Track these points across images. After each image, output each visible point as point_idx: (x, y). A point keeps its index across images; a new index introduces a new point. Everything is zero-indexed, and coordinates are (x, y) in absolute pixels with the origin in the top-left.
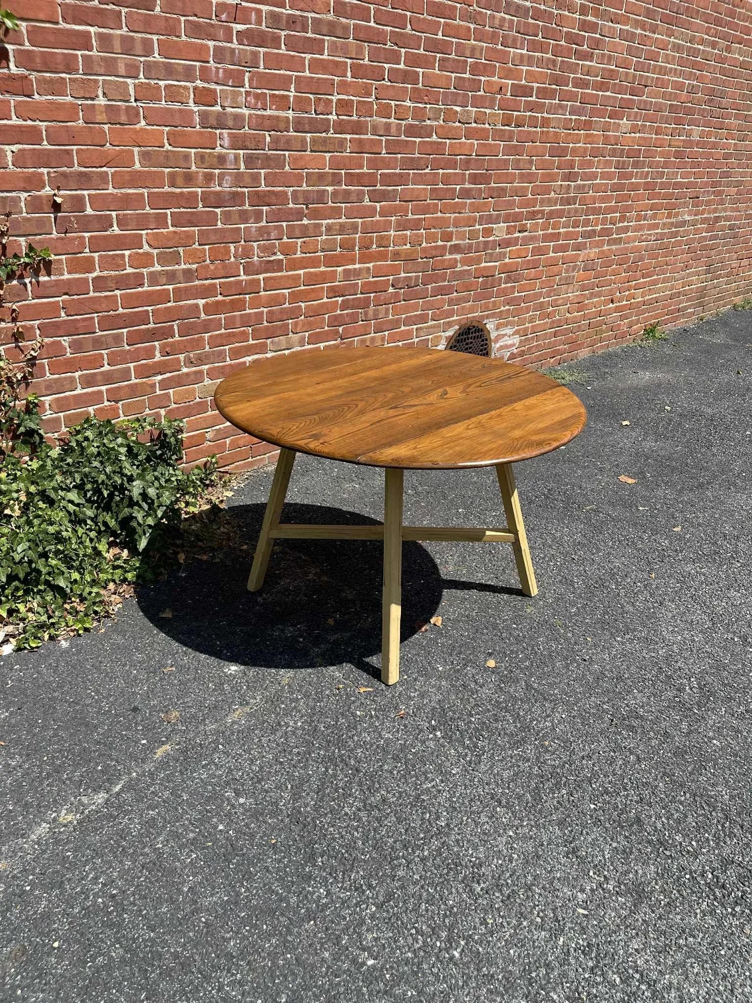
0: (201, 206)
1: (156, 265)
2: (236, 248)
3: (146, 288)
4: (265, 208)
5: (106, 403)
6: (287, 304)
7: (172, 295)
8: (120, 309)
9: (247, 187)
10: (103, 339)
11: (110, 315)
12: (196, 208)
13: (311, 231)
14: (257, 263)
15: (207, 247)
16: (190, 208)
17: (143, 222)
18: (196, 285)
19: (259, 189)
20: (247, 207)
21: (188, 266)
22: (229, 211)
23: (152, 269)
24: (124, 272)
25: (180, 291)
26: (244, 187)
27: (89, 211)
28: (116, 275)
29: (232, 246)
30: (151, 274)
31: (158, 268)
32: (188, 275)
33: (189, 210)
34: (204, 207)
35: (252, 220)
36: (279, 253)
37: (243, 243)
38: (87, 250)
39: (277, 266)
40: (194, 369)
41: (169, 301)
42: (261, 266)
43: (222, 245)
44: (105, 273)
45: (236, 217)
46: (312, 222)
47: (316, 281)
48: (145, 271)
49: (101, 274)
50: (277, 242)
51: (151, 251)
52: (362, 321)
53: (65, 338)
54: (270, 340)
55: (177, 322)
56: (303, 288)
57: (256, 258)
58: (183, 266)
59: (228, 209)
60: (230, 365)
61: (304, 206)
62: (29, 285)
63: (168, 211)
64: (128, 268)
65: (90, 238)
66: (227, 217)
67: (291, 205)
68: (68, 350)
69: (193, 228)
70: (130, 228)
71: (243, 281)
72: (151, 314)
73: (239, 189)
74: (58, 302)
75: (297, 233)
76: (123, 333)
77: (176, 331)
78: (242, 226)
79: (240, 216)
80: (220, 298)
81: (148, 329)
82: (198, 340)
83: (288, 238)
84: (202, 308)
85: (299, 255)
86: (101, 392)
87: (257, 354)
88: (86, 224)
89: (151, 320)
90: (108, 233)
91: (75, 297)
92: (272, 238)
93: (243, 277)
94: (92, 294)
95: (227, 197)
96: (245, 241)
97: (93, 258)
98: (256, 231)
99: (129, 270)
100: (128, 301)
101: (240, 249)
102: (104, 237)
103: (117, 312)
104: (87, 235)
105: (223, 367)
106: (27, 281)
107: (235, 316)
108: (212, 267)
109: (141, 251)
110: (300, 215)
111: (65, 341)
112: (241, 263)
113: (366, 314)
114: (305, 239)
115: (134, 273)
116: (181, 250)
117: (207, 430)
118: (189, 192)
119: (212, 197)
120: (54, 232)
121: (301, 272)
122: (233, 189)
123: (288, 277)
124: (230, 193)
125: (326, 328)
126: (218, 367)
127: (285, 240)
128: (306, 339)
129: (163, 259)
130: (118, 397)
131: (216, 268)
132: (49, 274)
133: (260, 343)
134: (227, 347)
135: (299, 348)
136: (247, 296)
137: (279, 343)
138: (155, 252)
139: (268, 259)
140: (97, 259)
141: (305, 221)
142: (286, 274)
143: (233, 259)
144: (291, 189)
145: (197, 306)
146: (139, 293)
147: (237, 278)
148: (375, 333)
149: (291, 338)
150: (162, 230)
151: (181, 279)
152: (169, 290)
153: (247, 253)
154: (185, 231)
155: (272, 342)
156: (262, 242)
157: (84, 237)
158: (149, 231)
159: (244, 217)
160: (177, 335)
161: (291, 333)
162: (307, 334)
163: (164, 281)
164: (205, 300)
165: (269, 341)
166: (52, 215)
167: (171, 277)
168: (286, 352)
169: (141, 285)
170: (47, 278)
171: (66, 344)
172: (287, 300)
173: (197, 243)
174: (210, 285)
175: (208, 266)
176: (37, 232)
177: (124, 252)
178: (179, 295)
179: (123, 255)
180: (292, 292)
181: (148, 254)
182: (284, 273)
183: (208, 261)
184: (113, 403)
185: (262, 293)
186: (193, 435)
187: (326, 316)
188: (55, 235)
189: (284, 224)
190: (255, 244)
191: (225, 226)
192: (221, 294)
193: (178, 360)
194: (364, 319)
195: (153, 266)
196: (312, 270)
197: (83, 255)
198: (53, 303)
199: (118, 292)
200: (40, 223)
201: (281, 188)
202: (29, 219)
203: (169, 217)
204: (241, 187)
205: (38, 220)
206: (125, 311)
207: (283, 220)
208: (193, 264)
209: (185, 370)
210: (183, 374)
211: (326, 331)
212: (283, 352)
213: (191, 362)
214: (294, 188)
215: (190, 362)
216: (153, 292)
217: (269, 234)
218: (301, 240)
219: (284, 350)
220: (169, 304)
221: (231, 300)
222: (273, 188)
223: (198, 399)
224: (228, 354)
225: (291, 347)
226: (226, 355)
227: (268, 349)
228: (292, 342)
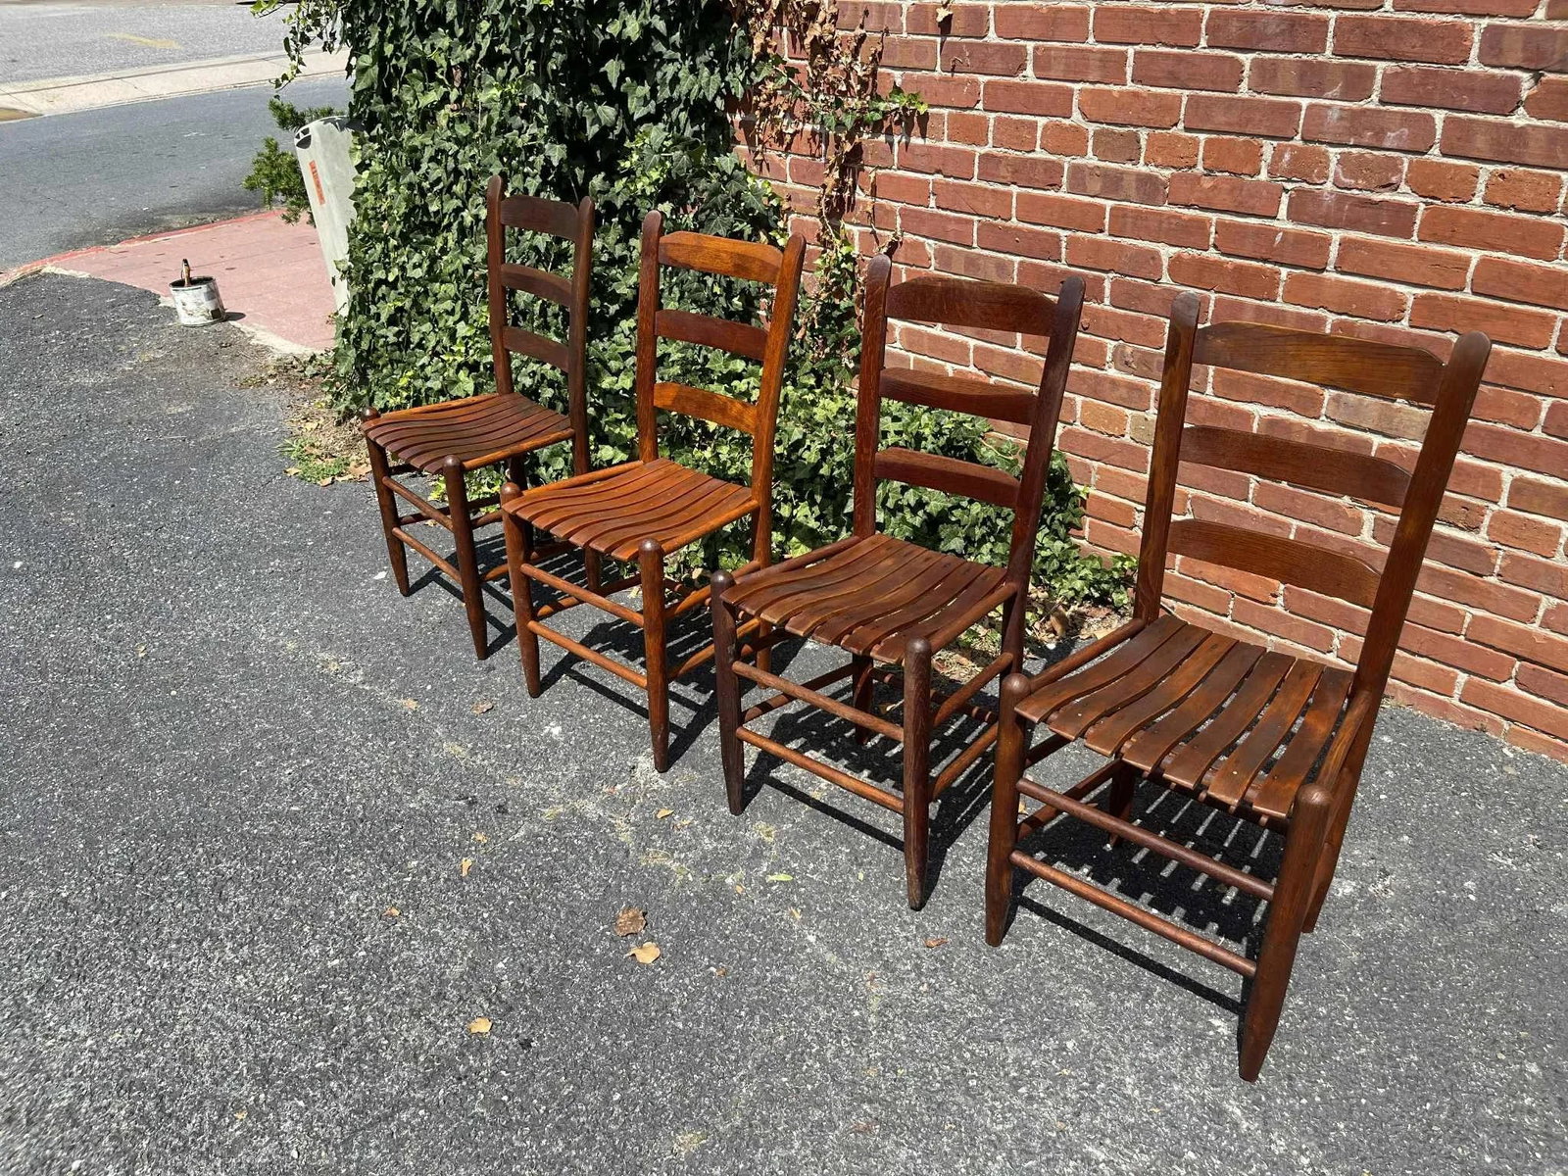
0: (1203, 43)
1: (1090, 153)
2: (1278, 154)
3: (1063, 194)
4: (1381, 66)
5: (972, 369)
6: (1405, 323)
7: (1107, 220)
8: (1014, 219)
9: (1335, 9)
10: (981, 262)
11: (996, 226)
12: (1190, 48)
13: (1535, 150)
14: (1328, 199)
15: (1202, 137)
16: (1180, 47)
17: (1077, 67)
18: (1161, 214)
19: (1375, 14)
20: (1327, 55)
21: (1152, 169)
22: (1274, 62)
23: (1079, 161)
24: (1031, 155)
25: (1125, 216)
26: (1326, 7)
27: (992, 37)
28: (1015, 159)
29: (1268, 148)
30: (1076, 170)
31: (1091, 160)
32: (1149, 187)
33: (1175, 50)
34: (1210, 47)
35: (1336, 91)
36: (1404, 188)
37: (1297, 141)
38: (980, 106)
39: (1399, 220)
40: (1131, 378)
41: (1102, 231)
42: (1340, 209)
43: (1242, 138)
44: (999, 151)
45: (1290, 78)
46: (1547, 123)
47: (1520, 292)
48: (1067, 162)
49: (994, 151)
50: (1406, 159)
51: (1085, 125)
53: (931, 242)
54: (1334, 392)
55: (1111, 275)
56: (1467, 296)
57: (1329, 186)
58: (1142, 168)
59: (1272, 56)
60: (1210, 403)
61: (1526, 76)
62: (896, 147)
63: (1131, 50)
64: (1038, 149)
65: (987, 84)
66: (1265, 76)
67: (1474, 66)
68: (933, 261)
69: (1178, 92)
70: (1052, 74)
71: (1277, 232)
72: (1064, 244)
73: (1314, 12)
74: (927, 182)
75: (1481, 143)
76: (1012, 262)
77: (1107, 292)
78: (1305, 102)
79: (1302, 76)
80: (1212, 254)
81: (1054, 270)
82: (1149, 324)
83: (1444, 155)
84: (1165, 264)
85: (1476, 205)
86: (965, 347)
87: (1288, 409)
88: (983, 61)
89: (1063, 256)
90: (1016, 80)
91: (951, 180)
92: (1387, 145)
93: (1283, 223)
94: (975, 182)
95: (1272, 29)
96: (1303, 139)
97: (986, 120)
98: (1341, 118)
99: (1039, 154)
100: (1031, 209)
101: (1287, 156)
102: (1008, 87)
103: (1008, 224)
104: (983, 79)
106: (896, 139)
107: (1242, 304)
108: (1207, 183)
109: (1067, 122)
110: (1504, 98)
111: (931, 246)
112: (1287, 191)
114: (1506, 168)
115: (1046, 161)
116: (1143, 134)
117: (1140, 508)
118: (1179, 12)
119: (1234, 26)
120: (938, 68)
121: (1475, 255)
122: (1296, 10)
123: (1421, 255)
124: (1281, 18)
125: (1537, 433)
127: (1434, 155)
129: (1106, 146)
130: (989, 367)
131: (1214, 187)
132: (924, 136)
133: (1299, 388)
136: (1284, 272)
137: (1357, 409)
138: (1092, 128)
139: (1367, 195)
140: (992, 122)
141: (1520, 119)
142: (1422, 246)
143: (1263, 176)
144: (1485, 22)
145: (1155, 256)
146: (1047, 199)
147: (1268, 222)
149: (1399, 410)
150: (1112, 87)
151: (1133, 193)
152: (1102, 208)
153: (1305, 167)
154: (1156, 95)
155: (1335, 399)
156: (1354, 151)
157: (975, 83)
158: (1088, 86)
159: (1313, 80)
160: (1107, 301)
161: (1400, 400)
163: (1097, 187)
164: (1177, 249)
165: (1328, 394)
166: (939, 40)
167: (1112, 184)
168: (1377, 440)
169: (1055, 186)
170: (920, 141)
171: (931, 252)
172: (1407, 313)
173: (1181, 126)
174: (1192, 220)
175: (1198, 178)
176: (916, 64)
177: (1037, 118)
178: (1123, 223)
179: (1034, 125)
180: (1424, 297)
181: (1077, 130)
182: (1413, 243)
183: (1200, 169)
184: (981, 373)
185: (1331, 275)
186: (1107, 501)
187: (1547, 403)
188: (938, 73)
189: (1439, 116)
190: (1332, 151)
191: (1258, 96)
192: (1215, 246)
193: (1102, 347)
195: (1084, 155)
196: (1520, 259)
197: (975, 112)
198: (920, 181)
199: (1014, 189)
200: (921, 50)
201: (1450, 18)
202: (907, 43)
203: (1130, 61)
204: (1318, 7)
205: (919, 45)
206: (1021, 225)
207: (1436, 101)
208: (1167, 167)
209: (1112, 372)
210: (1106, 378)
211: (1535, 441)
212: (1368, 436)
213: (1127, 363)
214: (1496, 21)
215: (1124, 364)
216: (1072, 203)
217: (1380, 133)
218: (1491, 168)
219: (1372, 431)
220: (1100, 237)
221: (1239, 268)
222: (1419, 16)
223: (1127, 439)
224: (1211, 379)
225: (1393, 433)
226: (1206, 381)
227: (1323, 411)
228: (1401, 422)
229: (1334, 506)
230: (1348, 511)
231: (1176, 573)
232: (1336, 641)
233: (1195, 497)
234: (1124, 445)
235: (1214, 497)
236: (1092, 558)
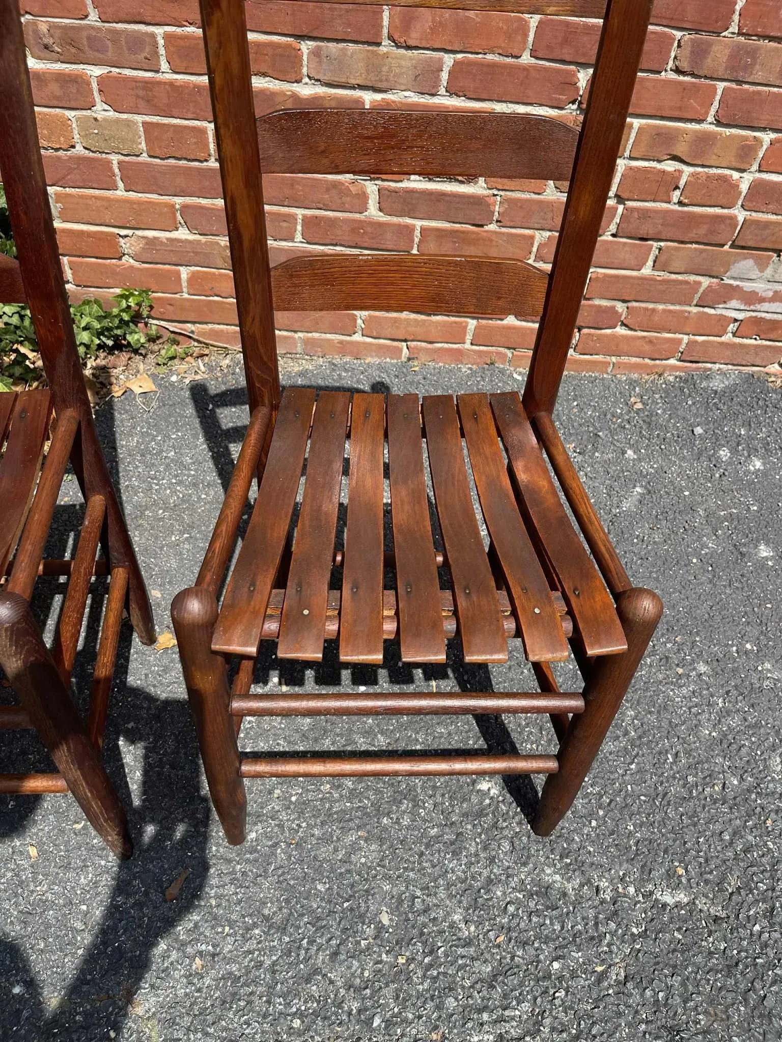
52: (678, 71)
54: (311, 44)
60: (171, 84)
105: (147, 83)
113: (699, 52)
117: (123, 232)
125: (526, 59)
126: (134, 80)
128: (445, 76)
133: (271, 44)
134: (159, 31)
135: (413, 98)
137: (341, 62)
148: (719, 123)
149: (386, 55)
155: (316, 54)
161: (386, 42)
162: (449, 60)
165: (306, 47)
168: (369, 98)
186: (82, 232)
187: (534, 21)
194: (685, 65)
211: (525, 69)
212: (358, 93)
213: (46, 47)
215: (43, 46)
219: (361, 87)
223: (79, 150)
224: (162, 51)
225: (383, 85)
226: (156, 54)
227: (305, 70)
228: (390, 70)
229: (336, 185)
230: (352, 188)
231: (186, 296)
232: (359, 322)
233: (185, 208)
234: (80, 159)
235: (203, 202)
236: (87, 302)
